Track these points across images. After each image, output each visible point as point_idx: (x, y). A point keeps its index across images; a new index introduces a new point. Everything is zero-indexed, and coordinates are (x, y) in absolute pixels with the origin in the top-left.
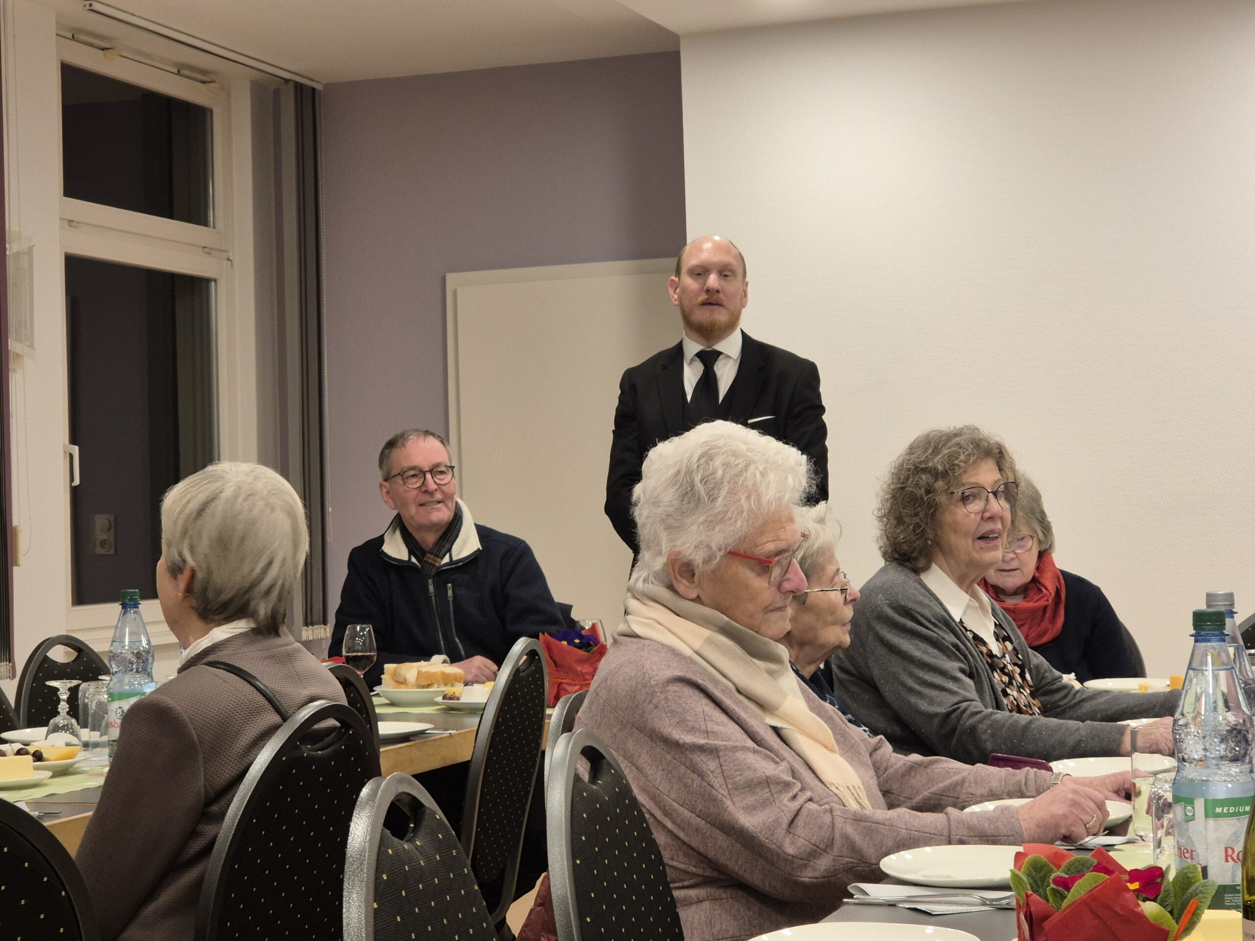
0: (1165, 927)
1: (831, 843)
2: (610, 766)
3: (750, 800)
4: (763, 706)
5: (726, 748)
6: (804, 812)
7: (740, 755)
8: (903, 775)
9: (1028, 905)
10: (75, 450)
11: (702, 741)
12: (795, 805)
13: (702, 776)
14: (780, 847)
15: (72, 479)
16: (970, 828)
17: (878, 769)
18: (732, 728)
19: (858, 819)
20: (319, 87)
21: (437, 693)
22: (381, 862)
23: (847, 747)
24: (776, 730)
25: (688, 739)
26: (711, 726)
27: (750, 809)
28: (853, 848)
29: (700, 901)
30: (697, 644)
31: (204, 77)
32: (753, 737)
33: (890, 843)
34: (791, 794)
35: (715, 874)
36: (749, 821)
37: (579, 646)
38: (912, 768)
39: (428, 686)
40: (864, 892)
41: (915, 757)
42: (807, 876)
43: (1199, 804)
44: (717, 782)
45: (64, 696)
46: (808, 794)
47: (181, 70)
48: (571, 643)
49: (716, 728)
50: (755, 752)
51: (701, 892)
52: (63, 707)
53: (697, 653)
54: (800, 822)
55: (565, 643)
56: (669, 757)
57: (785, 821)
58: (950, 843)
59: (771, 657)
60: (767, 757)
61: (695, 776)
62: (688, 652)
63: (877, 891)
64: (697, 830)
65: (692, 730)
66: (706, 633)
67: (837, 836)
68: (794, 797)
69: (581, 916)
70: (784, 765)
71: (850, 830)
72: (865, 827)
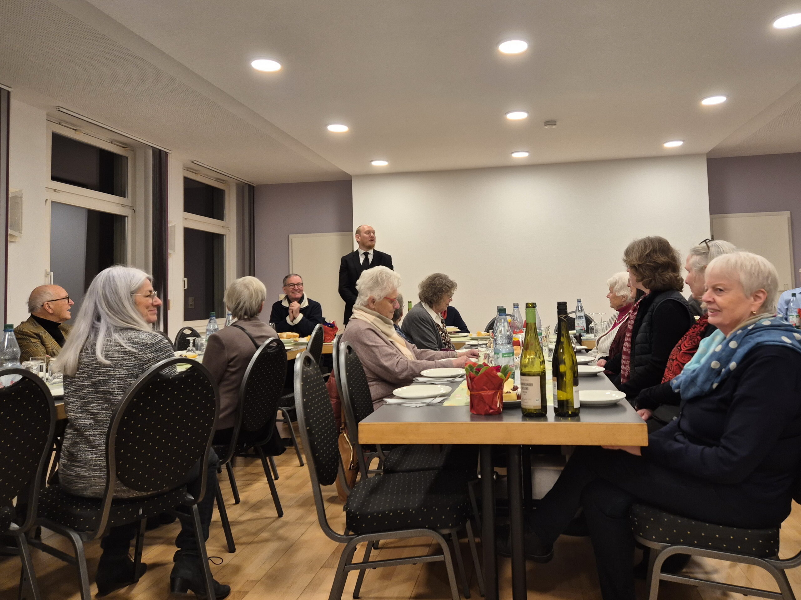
0: (503, 378)
1: (407, 368)
3: (386, 359)
4: (388, 335)
5: (380, 346)
6: (400, 361)
7: (384, 348)
8: (420, 354)
9: (470, 375)
10: (186, 279)
11: (374, 344)
12: (398, 359)
13: (374, 353)
14: (394, 370)
15: (184, 287)
16: (441, 364)
17: (415, 352)
18: (381, 341)
20: (254, 185)
21: (292, 340)
23: (408, 347)
24: (391, 342)
25: (371, 344)
26: (376, 341)
27: (386, 361)
28: (412, 370)
29: (373, 385)
30: (372, 320)
31: (223, 182)
32: (386, 343)
33: (422, 368)
34: (396, 357)
35: (377, 378)
36: (386, 364)
37: (330, 327)
38: (422, 352)
39: (289, 338)
40: (417, 380)
41: (422, 350)
42: (401, 377)
44: (378, 354)
45: (192, 342)
46: (401, 357)
47: (217, 180)
49: (378, 341)
50: (387, 347)
51: (374, 383)
52: (191, 345)
53: (372, 322)
54: (399, 364)
56: (366, 349)
57: (395, 364)
58: (436, 368)
59: (389, 323)
60: (390, 348)
61: (372, 353)
62: (369, 322)
63: (420, 379)
64: (373, 367)
65: (372, 342)
66: (374, 317)
67: (409, 366)
68: (397, 358)
69: (349, 387)
70: (394, 350)
71: (412, 365)
72: (415, 365)
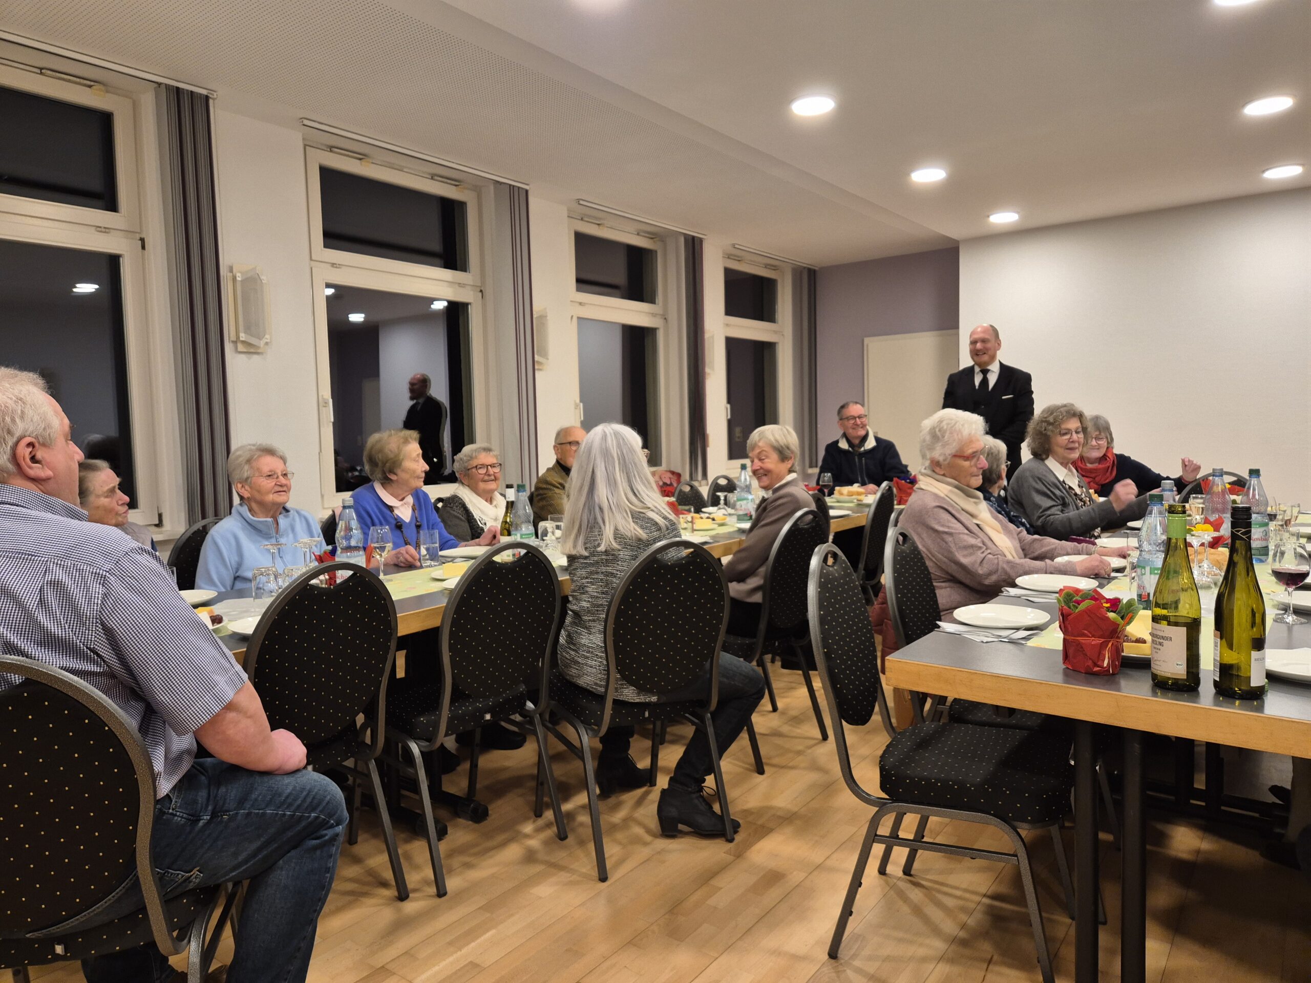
0: (1119, 623)
1: (997, 570)
2: (910, 539)
3: (965, 552)
4: (972, 515)
5: (956, 533)
6: (987, 558)
7: (961, 536)
8: (1031, 544)
9: (1062, 610)
10: (729, 406)
11: (946, 530)
12: (983, 555)
13: (946, 543)
14: (977, 571)
15: (727, 416)
16: (1055, 568)
17: (1021, 541)
18: (959, 525)
19: (1009, 562)
20: (816, 268)
21: (855, 499)
22: (822, 575)
23: (1007, 531)
24: (978, 525)
25: (941, 529)
26: (950, 525)
27: (965, 556)
28: (1006, 573)
30: (946, 492)
31: (774, 268)
32: (967, 529)
33: (1022, 572)
34: (982, 551)
35: (952, 578)
36: (965, 561)
38: (1035, 540)
39: (852, 496)
40: (1008, 591)
41: (1036, 536)
42: (987, 582)
43: (1148, 569)
44: (952, 545)
45: (722, 498)
46: (989, 551)
47: (767, 266)
48: (906, 482)
49: (952, 525)
50: (967, 534)
51: (944, 584)
52: (722, 502)
53: (947, 496)
54: (985, 561)
55: (903, 481)
56: (934, 535)
57: (979, 561)
58: (1046, 573)
60: (972, 537)
61: (944, 543)
62: (942, 495)
63: (1013, 591)
64: (945, 563)
65: (943, 526)
66: (949, 488)
67: (1000, 568)
68: (983, 552)
69: (896, 594)
70: (979, 540)
71: (1005, 566)
72: (1011, 566)
